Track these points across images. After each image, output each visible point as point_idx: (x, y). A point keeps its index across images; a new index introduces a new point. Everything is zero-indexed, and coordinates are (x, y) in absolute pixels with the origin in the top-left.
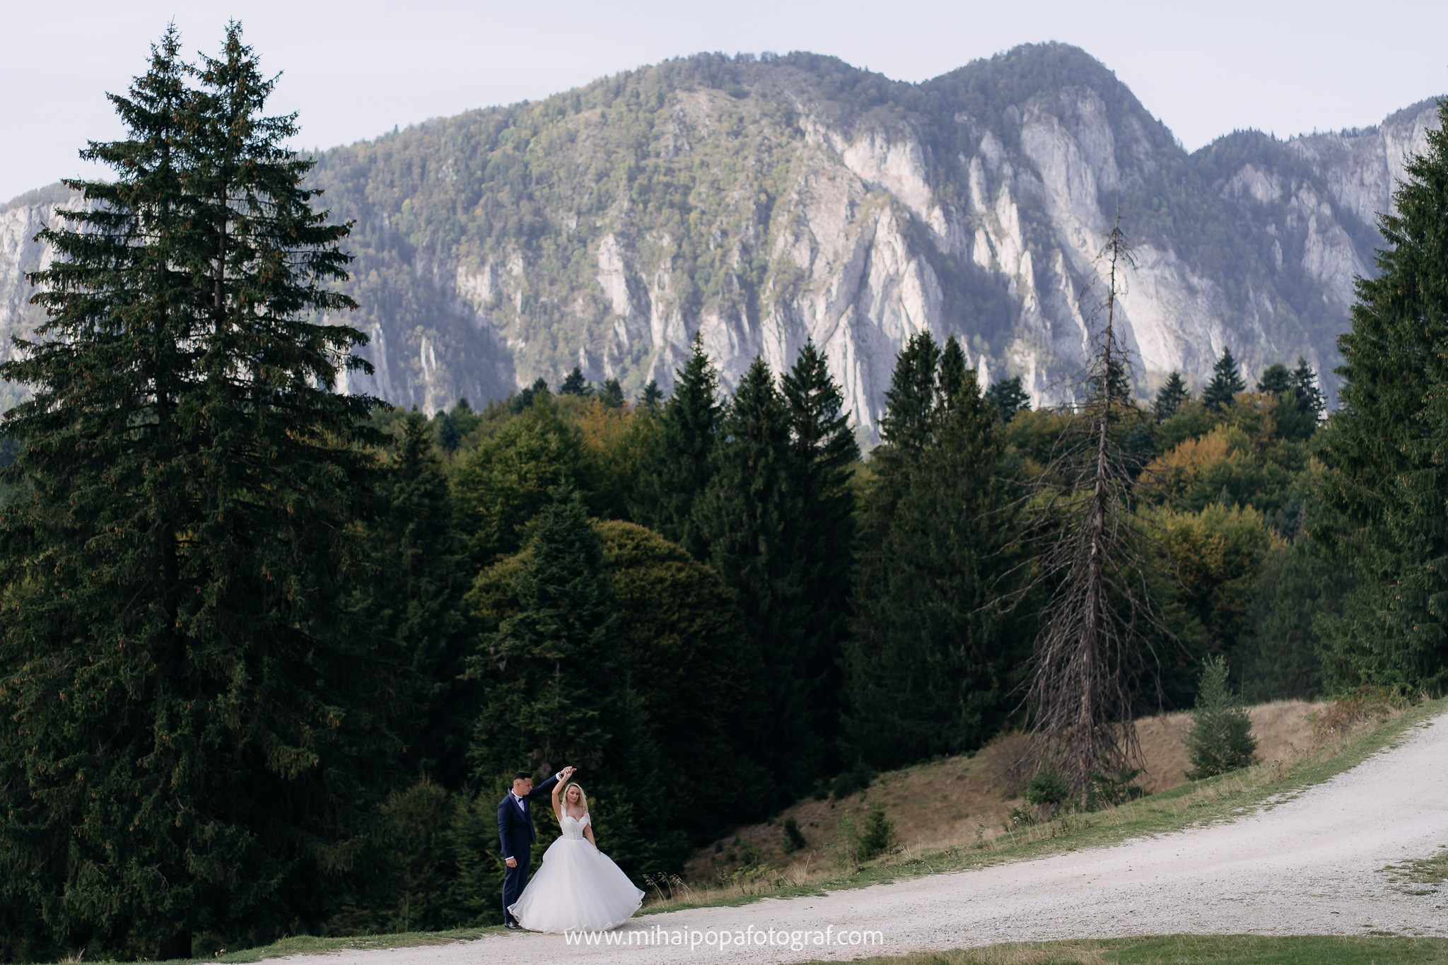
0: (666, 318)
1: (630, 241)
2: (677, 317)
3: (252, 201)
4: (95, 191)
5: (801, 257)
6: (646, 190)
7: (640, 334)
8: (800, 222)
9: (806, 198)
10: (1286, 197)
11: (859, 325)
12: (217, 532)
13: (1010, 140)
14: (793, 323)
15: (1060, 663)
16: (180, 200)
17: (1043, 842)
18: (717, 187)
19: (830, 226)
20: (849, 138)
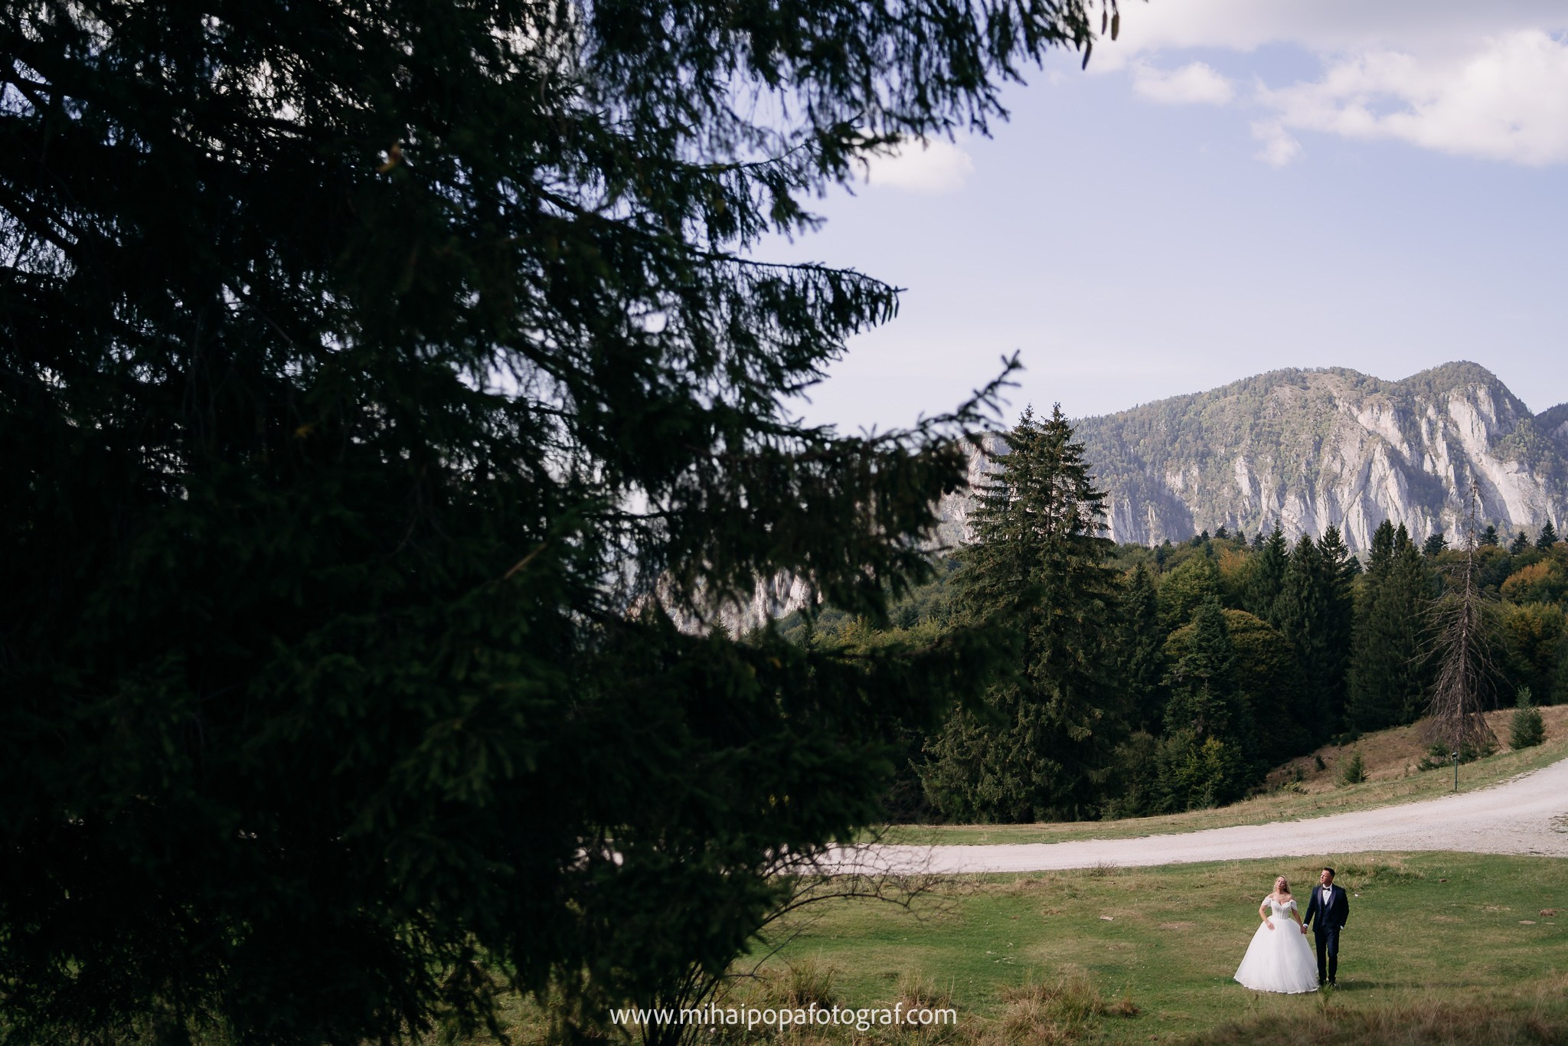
0: (1269, 497)
1: (1251, 459)
2: (1274, 496)
3: (1064, 482)
4: (996, 477)
5: (1336, 467)
6: (1258, 435)
7: (1256, 505)
8: (1335, 451)
9: (1339, 438)
11: (1365, 501)
12: (1048, 630)
13: (1442, 409)
14: (1332, 501)
15: (1447, 689)
16: (1033, 481)
17: (1404, 797)
18: (1294, 433)
19: (1351, 452)
20: (1360, 409)
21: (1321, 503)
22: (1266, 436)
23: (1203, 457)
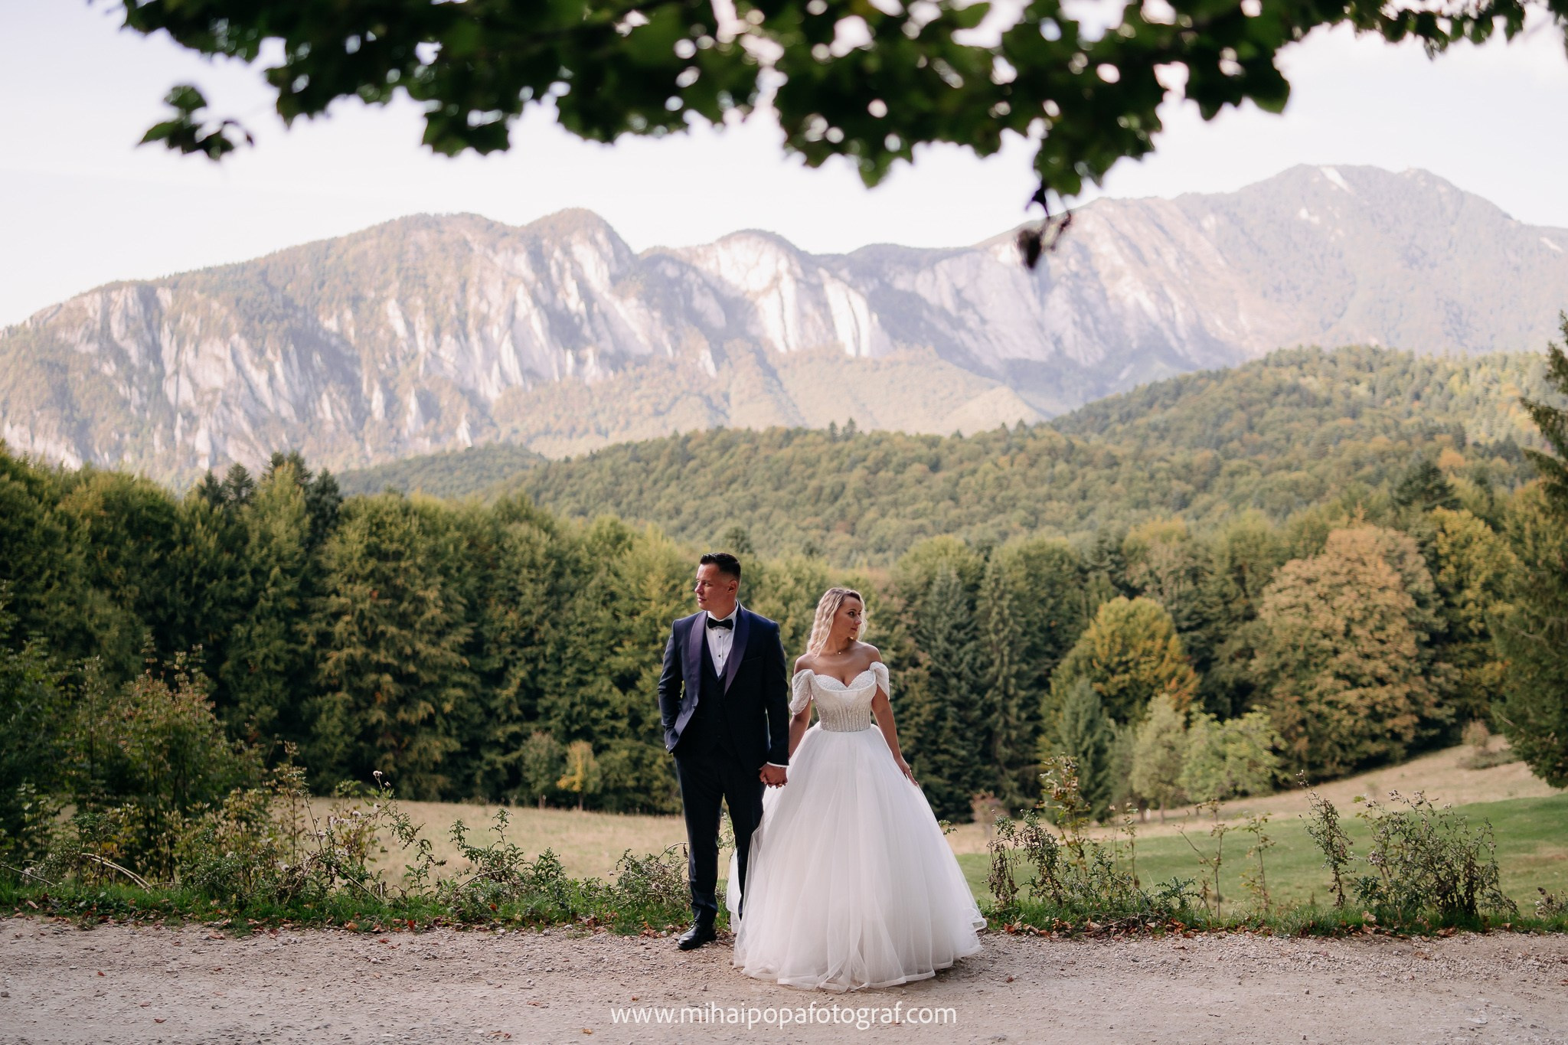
0: (426, 337)
1: (402, 302)
2: (431, 337)
5: (484, 308)
6: (406, 278)
7: (413, 345)
8: (482, 295)
9: (482, 281)
10: (682, 274)
11: (513, 338)
13: (567, 251)
14: (484, 340)
18: (439, 276)
19: (494, 292)
20: (495, 252)
21: (474, 339)
22: (413, 280)
23: (356, 301)
